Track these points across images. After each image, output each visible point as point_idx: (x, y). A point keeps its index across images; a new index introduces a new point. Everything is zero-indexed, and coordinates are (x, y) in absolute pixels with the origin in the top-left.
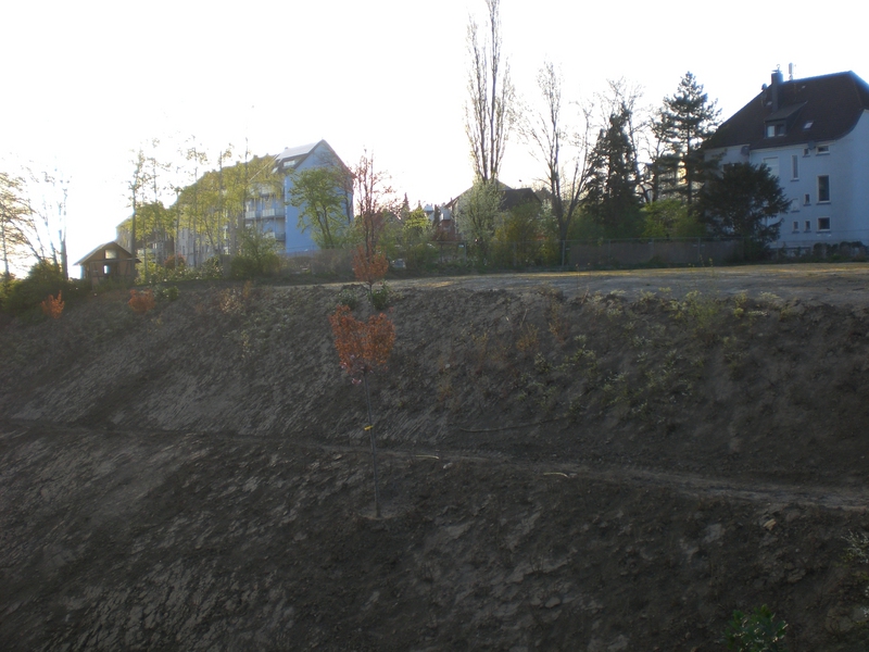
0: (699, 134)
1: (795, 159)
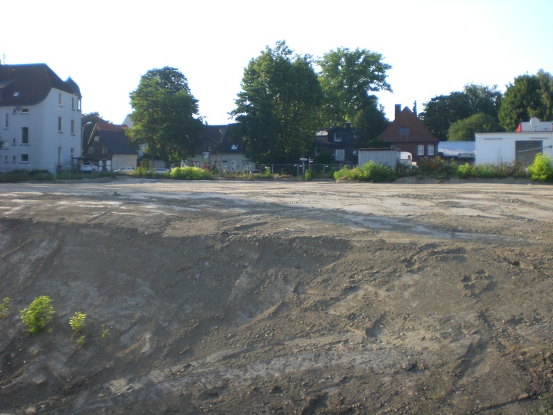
1: (7, 115)
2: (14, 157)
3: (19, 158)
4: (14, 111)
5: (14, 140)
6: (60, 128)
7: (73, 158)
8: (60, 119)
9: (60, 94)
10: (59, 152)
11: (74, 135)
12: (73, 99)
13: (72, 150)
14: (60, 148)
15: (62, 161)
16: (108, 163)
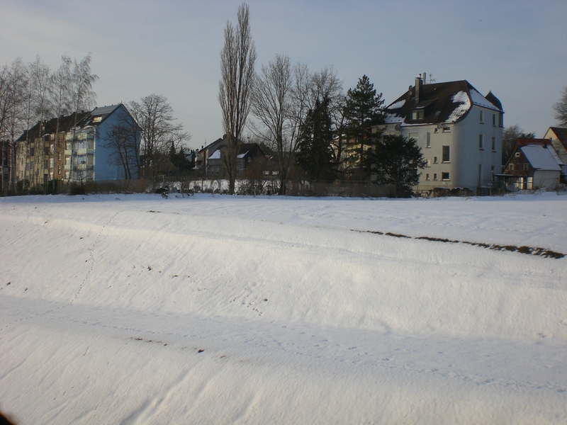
0: (369, 115)
1: (429, 134)
2: (435, 175)
3: (440, 176)
4: (436, 130)
5: (436, 158)
6: (481, 146)
7: (494, 176)
8: (481, 136)
9: (481, 112)
10: (480, 170)
11: (495, 152)
12: (494, 115)
13: (493, 168)
14: (480, 165)
15: (482, 179)
16: (530, 180)
